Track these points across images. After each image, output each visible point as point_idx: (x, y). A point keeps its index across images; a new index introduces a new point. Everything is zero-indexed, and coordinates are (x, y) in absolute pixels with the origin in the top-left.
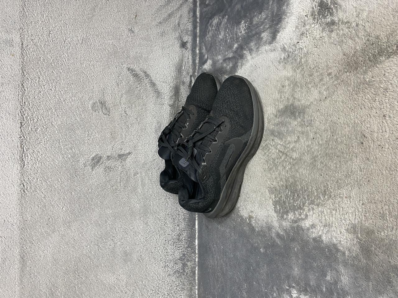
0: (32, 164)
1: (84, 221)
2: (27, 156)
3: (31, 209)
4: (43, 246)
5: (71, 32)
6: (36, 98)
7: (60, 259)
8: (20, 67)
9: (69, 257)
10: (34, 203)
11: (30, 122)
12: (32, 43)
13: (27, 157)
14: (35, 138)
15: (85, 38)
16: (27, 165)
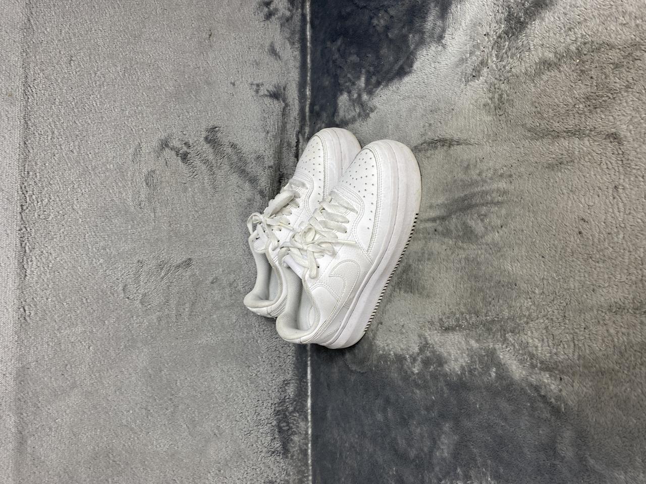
0: (39, 273)
1: (124, 369)
2: (31, 261)
3: (35, 349)
4: (55, 411)
5: (107, 58)
6: (47, 165)
7: (83, 433)
8: (22, 115)
9: (99, 430)
10: (42, 339)
11: (35, 205)
12: (41, 74)
13: (30, 263)
14: (45, 231)
15: (129, 68)
16: (30, 275)
